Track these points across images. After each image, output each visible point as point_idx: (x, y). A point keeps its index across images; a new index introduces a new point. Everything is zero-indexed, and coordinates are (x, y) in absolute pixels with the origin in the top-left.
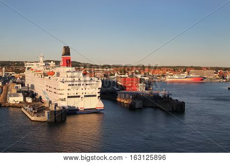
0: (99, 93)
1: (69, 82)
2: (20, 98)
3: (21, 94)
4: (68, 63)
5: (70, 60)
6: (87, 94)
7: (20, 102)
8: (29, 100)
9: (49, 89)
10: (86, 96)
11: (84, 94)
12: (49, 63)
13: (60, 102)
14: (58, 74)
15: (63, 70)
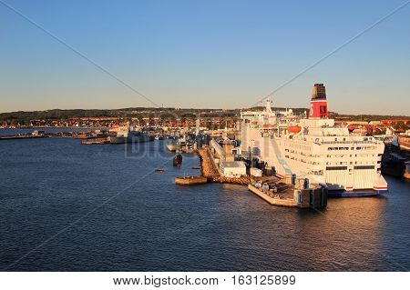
0: (378, 162)
1: (329, 143)
2: (241, 170)
3: (242, 163)
4: (323, 112)
5: (325, 107)
6: (358, 165)
7: (242, 176)
8: (256, 172)
9: (291, 155)
10: (356, 168)
11: (354, 165)
12: (282, 113)
13: (314, 176)
14: (306, 131)
15: (315, 124)
